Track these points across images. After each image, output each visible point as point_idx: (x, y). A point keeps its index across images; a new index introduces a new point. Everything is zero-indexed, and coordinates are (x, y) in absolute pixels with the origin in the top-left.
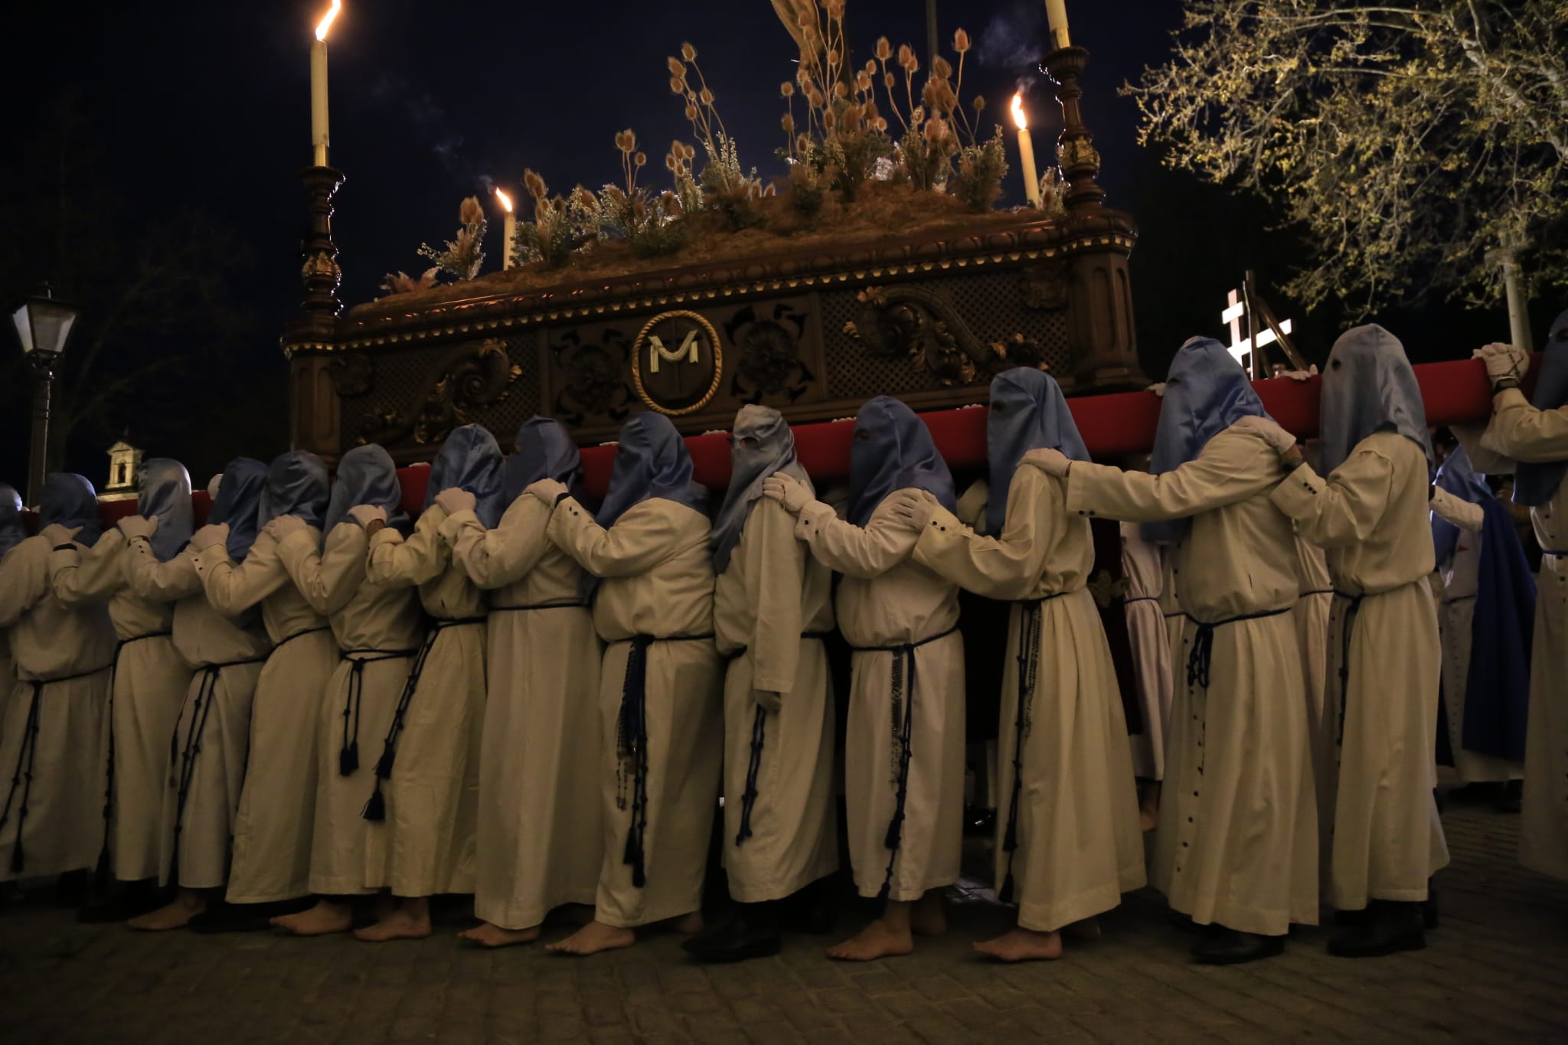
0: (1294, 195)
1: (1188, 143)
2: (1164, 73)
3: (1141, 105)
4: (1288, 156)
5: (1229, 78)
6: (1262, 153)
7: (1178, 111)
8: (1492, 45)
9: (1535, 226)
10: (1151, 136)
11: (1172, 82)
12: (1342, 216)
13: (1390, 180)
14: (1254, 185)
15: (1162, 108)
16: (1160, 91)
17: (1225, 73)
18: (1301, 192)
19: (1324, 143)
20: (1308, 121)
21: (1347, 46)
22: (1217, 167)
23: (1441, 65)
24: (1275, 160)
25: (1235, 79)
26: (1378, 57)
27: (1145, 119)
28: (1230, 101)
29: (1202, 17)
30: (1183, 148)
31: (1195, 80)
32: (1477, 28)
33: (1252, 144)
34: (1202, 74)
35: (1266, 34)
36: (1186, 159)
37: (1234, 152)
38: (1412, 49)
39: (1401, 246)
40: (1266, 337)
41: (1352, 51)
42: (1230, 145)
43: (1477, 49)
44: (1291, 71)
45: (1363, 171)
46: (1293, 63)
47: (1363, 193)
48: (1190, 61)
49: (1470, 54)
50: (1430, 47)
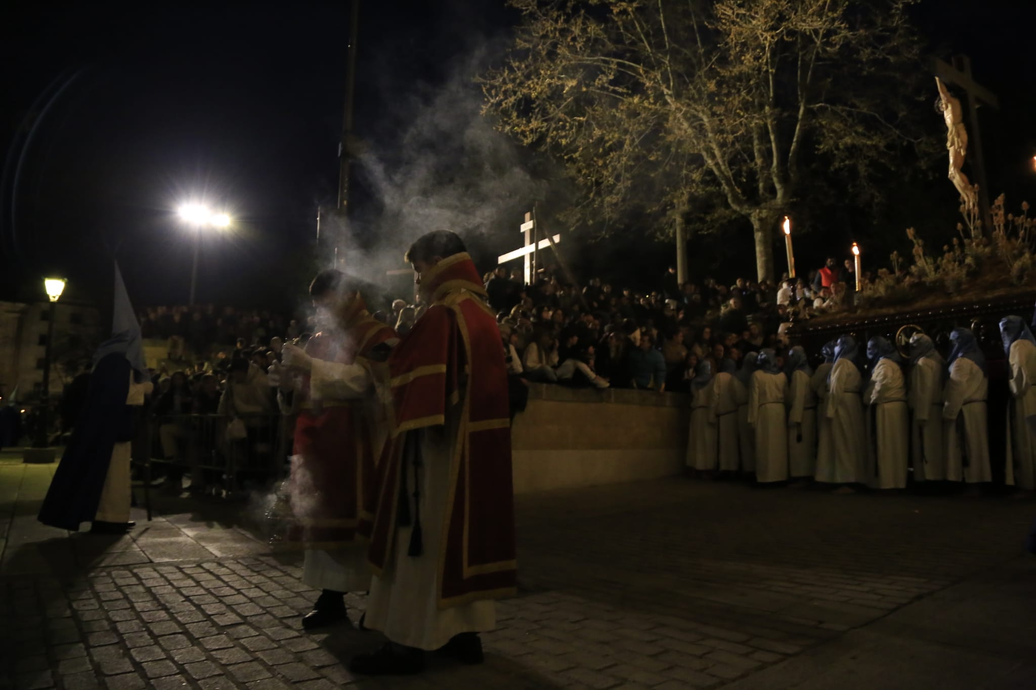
0: (568, 160)
1: (510, 118)
2: (500, 73)
3: (484, 90)
4: (565, 137)
5: (537, 84)
6: (552, 133)
7: (506, 98)
8: (678, 96)
9: (692, 199)
10: (488, 110)
11: (504, 79)
12: (593, 177)
13: (621, 160)
14: (546, 151)
15: (497, 95)
16: (497, 84)
17: (536, 80)
18: (571, 159)
19: (587, 133)
20: (578, 118)
21: (605, 79)
22: (525, 136)
23: (651, 100)
24: (559, 138)
25: (541, 85)
26: (620, 90)
27: (486, 99)
28: (537, 97)
29: (526, 44)
30: (507, 121)
31: (518, 81)
32: (672, 84)
33: (547, 126)
34: (522, 78)
35: (561, 62)
36: (508, 128)
37: (537, 129)
38: (637, 88)
39: (624, 200)
40: (544, 244)
41: (606, 82)
42: (534, 124)
43: (671, 96)
44: (572, 87)
45: (607, 153)
46: (572, 83)
47: (605, 166)
48: (516, 69)
49: (667, 98)
50: (647, 88)
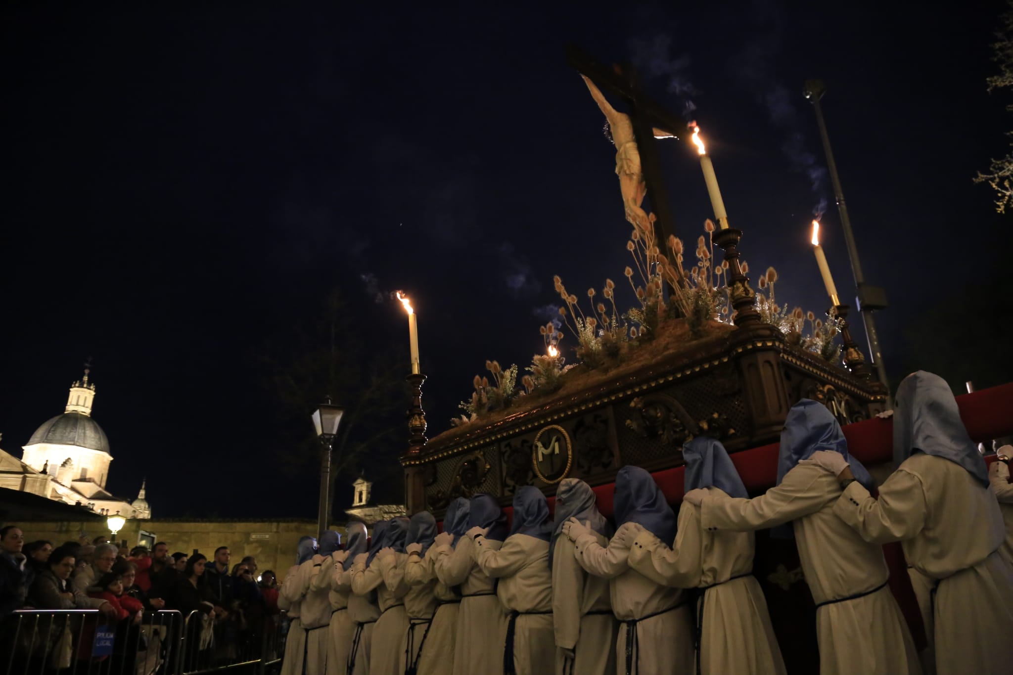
3: (994, 186)
10: (1007, 206)
27: (1000, 195)
